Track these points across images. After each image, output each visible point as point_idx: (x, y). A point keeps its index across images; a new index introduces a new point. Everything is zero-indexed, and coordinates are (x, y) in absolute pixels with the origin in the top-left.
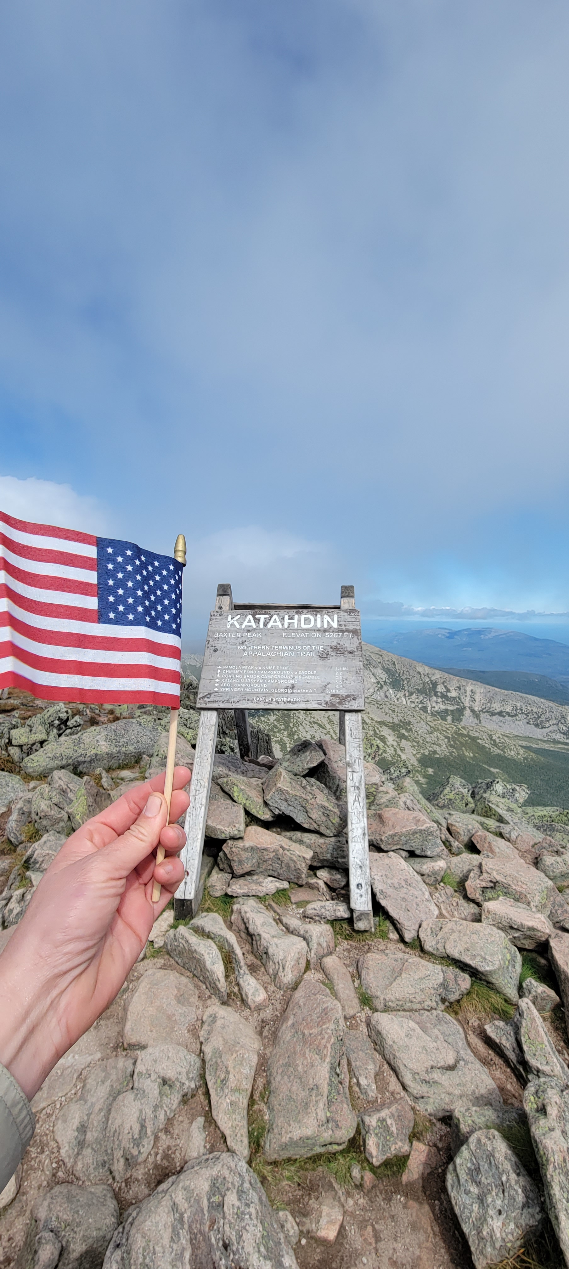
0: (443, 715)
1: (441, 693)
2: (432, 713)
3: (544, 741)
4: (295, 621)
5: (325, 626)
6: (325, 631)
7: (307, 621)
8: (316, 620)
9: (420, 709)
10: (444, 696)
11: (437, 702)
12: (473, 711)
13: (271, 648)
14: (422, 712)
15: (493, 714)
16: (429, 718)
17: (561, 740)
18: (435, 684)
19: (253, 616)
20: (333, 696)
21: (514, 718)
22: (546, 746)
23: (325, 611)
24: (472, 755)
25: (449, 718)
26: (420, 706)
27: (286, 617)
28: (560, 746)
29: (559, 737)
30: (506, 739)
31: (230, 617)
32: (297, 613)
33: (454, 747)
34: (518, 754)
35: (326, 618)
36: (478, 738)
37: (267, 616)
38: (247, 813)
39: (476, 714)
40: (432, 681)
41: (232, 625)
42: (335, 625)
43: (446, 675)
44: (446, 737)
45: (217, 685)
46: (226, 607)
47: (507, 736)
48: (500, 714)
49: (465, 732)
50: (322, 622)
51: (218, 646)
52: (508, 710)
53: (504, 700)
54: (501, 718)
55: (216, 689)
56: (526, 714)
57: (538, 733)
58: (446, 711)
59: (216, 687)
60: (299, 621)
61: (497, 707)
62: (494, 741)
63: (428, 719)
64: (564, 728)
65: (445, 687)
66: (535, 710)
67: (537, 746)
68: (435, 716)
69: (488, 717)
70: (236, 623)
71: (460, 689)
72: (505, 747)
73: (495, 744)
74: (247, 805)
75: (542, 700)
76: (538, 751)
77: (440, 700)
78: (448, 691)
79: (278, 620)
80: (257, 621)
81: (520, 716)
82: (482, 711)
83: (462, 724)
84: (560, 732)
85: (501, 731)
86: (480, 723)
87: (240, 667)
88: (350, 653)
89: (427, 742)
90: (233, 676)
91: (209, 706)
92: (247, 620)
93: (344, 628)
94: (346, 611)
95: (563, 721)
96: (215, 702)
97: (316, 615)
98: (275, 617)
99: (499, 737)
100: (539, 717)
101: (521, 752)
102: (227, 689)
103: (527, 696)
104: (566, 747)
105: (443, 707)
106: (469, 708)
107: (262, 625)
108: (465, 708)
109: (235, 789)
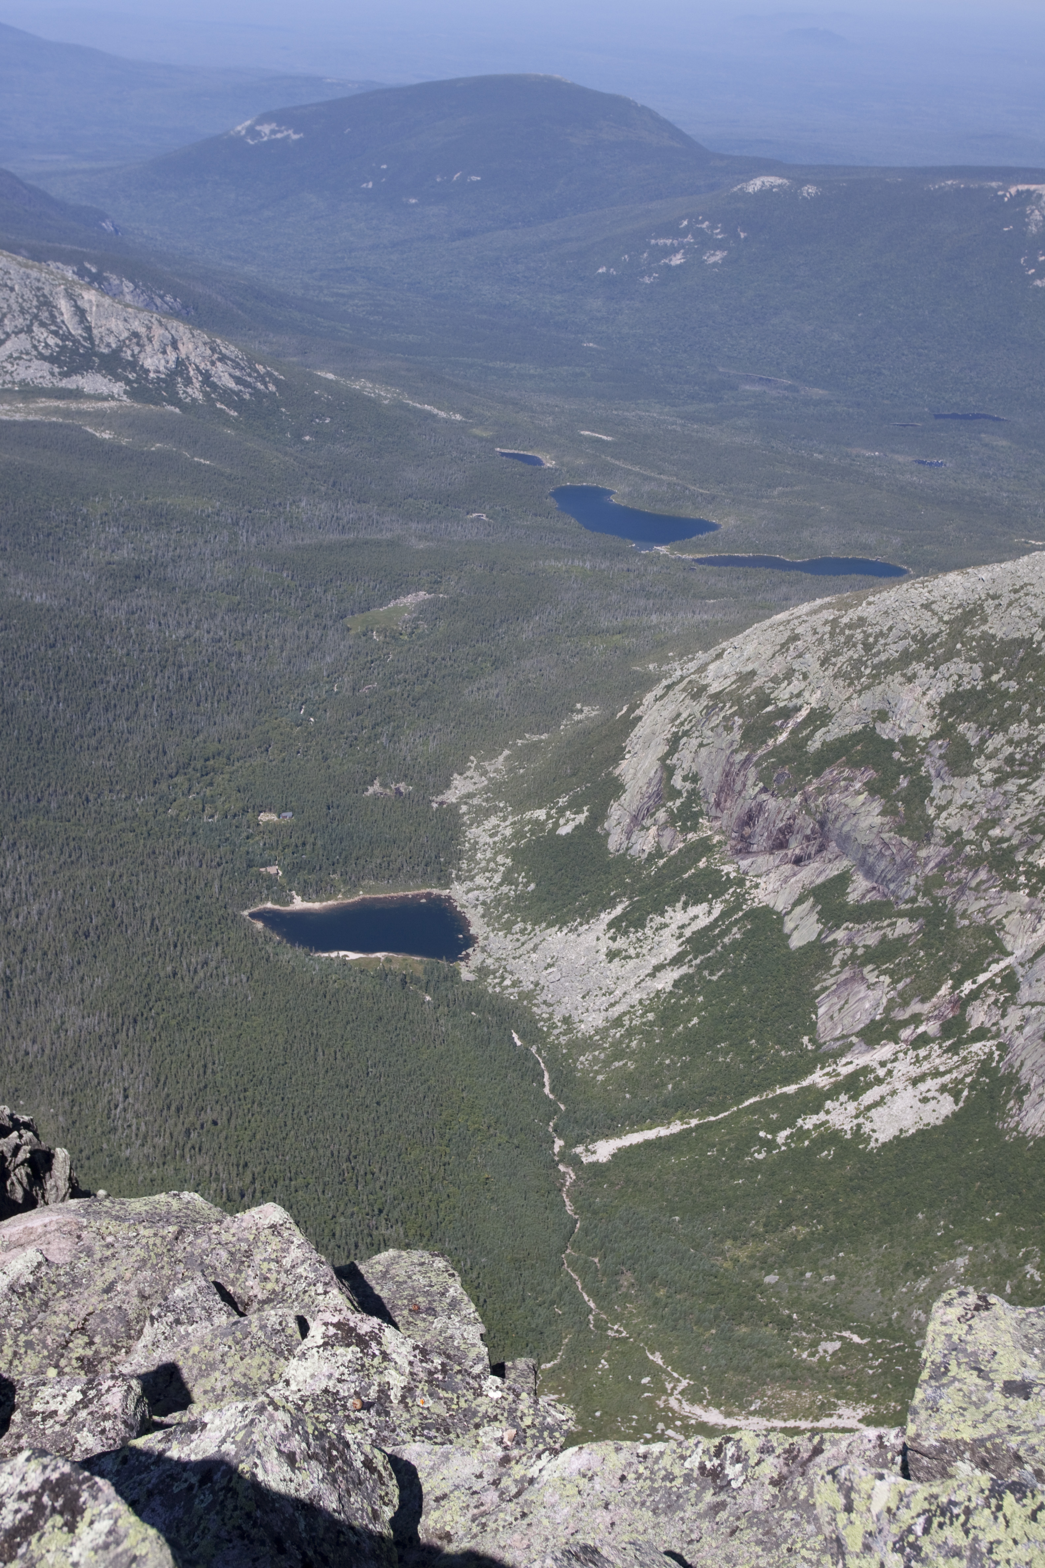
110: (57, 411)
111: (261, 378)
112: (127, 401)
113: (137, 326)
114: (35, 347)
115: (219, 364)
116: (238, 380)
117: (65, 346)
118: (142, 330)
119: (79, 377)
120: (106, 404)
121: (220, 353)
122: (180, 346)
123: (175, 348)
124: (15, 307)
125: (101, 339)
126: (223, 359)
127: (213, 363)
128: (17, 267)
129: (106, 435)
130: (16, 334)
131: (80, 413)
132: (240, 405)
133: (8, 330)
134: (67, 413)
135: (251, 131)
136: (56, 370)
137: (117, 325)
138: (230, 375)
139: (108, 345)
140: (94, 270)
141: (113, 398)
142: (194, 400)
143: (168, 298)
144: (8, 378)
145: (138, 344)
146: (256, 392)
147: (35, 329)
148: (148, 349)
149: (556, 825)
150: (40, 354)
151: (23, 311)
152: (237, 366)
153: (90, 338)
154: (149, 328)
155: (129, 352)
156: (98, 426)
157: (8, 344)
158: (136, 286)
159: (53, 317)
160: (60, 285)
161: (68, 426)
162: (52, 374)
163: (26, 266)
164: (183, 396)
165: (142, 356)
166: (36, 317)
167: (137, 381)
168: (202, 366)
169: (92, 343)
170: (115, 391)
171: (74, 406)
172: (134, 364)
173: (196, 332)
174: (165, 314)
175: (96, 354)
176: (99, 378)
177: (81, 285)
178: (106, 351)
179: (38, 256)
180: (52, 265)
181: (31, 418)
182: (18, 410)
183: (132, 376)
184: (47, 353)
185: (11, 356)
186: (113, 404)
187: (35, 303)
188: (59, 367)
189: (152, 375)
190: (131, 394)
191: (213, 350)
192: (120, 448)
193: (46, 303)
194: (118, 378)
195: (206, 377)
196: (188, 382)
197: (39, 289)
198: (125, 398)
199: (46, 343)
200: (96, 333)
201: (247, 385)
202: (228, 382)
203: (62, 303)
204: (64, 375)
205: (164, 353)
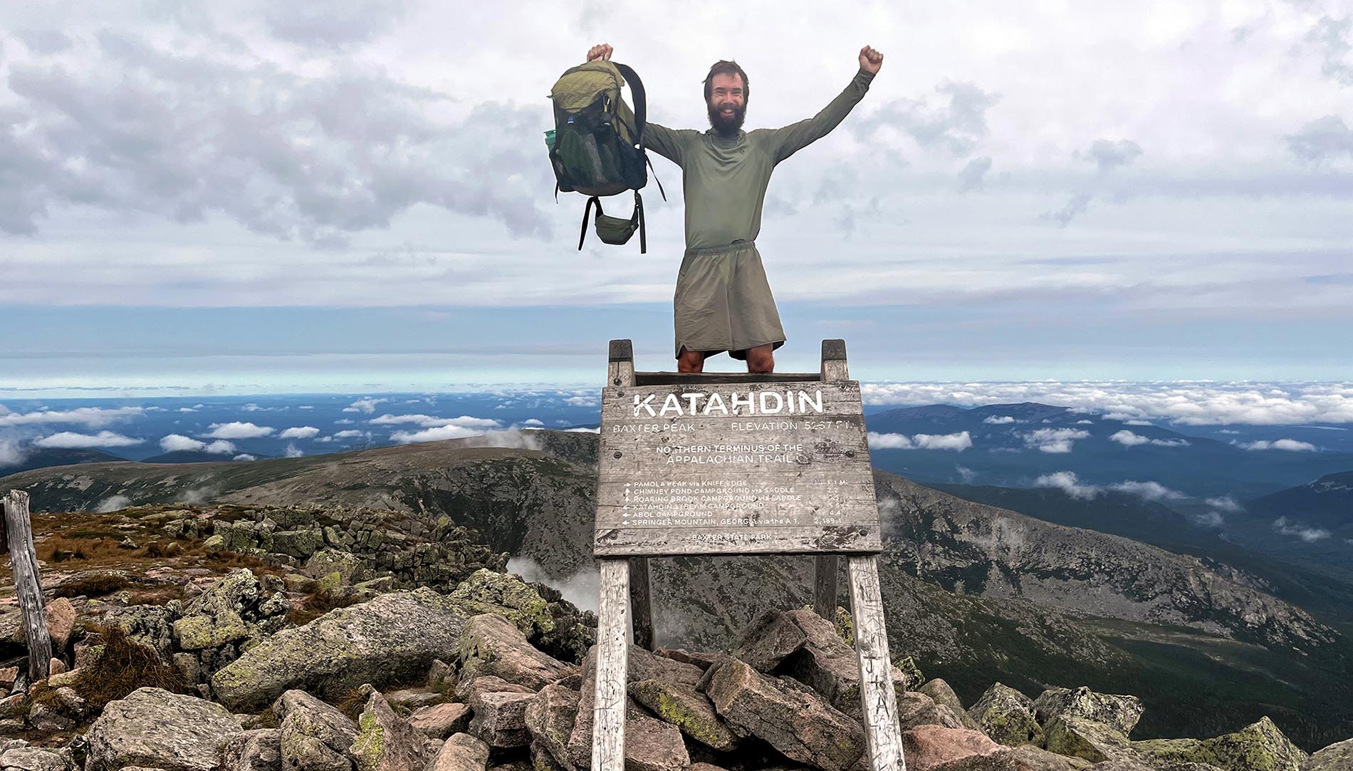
0: (946, 578)
1: (942, 534)
2: (925, 575)
3: (1146, 627)
4: (751, 402)
5: (803, 410)
6: (802, 418)
7: (771, 402)
8: (785, 400)
9: (902, 567)
10: (948, 543)
11: (934, 554)
12: (1004, 568)
13: (713, 449)
14: (904, 574)
15: (1043, 575)
16: (919, 586)
17: (1179, 624)
18: (929, 518)
19: (678, 395)
20: (827, 528)
21: (1085, 582)
22: (1152, 637)
23: (798, 385)
24: (1006, 658)
25: (959, 585)
26: (901, 562)
27: (735, 397)
28: (1178, 635)
29: (1174, 617)
30: (1072, 623)
31: (637, 400)
32: (753, 389)
33: (971, 644)
34: (1097, 654)
35: (803, 396)
36: (1016, 623)
37: (701, 395)
38: (690, 740)
39: (1011, 576)
40: (921, 511)
41: (643, 411)
42: (819, 408)
43: (951, 499)
44: (954, 624)
45: (626, 515)
46: (626, 382)
47: (1074, 619)
48: (1059, 573)
49: (992, 613)
50: (797, 403)
51: (622, 448)
52: (1072, 566)
53: (1064, 546)
54: (1061, 582)
55: (625, 523)
56: (1108, 574)
57: (1135, 611)
58: (952, 570)
59: (625, 519)
60: (757, 401)
61: (1050, 560)
62: (1049, 628)
63: (918, 588)
64: (1184, 599)
65: (949, 522)
66: (1125, 564)
67: (1132, 637)
68: (932, 581)
69: (1036, 580)
70: (648, 408)
71: (978, 527)
72: (1071, 640)
73: (1051, 635)
74: (687, 724)
75: (1138, 544)
76: (1134, 647)
77: (939, 549)
78: (955, 530)
79: (720, 401)
80: (685, 403)
81: (1096, 576)
82: (1021, 568)
83: (985, 596)
84: (1177, 608)
85: (1060, 609)
86: (1020, 592)
87: (663, 484)
88: (849, 455)
89: (918, 635)
90: (652, 499)
91: (616, 551)
92: (667, 402)
93: (834, 412)
94: (835, 384)
95: (1180, 584)
96: (626, 544)
97: (786, 392)
98: (715, 396)
99: (1058, 621)
100: (1134, 579)
101: (1103, 649)
102: (645, 522)
103: (1109, 536)
104: (1189, 637)
105: (946, 563)
106: (997, 562)
107: (693, 411)
108: (989, 563)
109: (662, 697)
110: (1186, 641)
111: (1326, 634)
112: (1232, 640)
113: (1239, 594)
114: (1174, 602)
115: (1295, 623)
116: (1308, 634)
117: (1192, 603)
118: (1243, 598)
119: (1200, 623)
120: (1218, 640)
121: (1296, 615)
122: (1268, 608)
123: (1266, 610)
124: (1161, 578)
125: (1215, 601)
126: (1298, 619)
127: (1291, 621)
128: (1164, 556)
129: (1218, 659)
130: (1162, 593)
131: (1202, 644)
132: (1309, 648)
133: (1157, 591)
134: (1193, 642)
135: (1317, 485)
136: (1187, 617)
137: (1226, 594)
138: (1303, 630)
139: (1221, 605)
140: (1212, 561)
141: (1223, 636)
142: (1278, 643)
143: (1260, 580)
144: (1156, 618)
145: (1240, 606)
146: (1322, 642)
147: (1174, 592)
148: (1247, 609)
150: (1176, 605)
151: (1166, 581)
152: (1307, 624)
153: (1209, 600)
154: (1247, 596)
155: (1234, 610)
156: (1212, 652)
157: (1157, 599)
158: (1240, 572)
159: (1185, 586)
160: (1190, 568)
161: (1193, 650)
162: (1184, 618)
163: (1170, 556)
164: (1270, 640)
165: (1243, 613)
166: (1174, 585)
167: (1239, 628)
168: (1284, 622)
169: (1210, 604)
170: (1224, 632)
171: (1197, 639)
172: (1237, 617)
173: (1279, 602)
174: (1258, 589)
175: (1211, 609)
176: (1214, 624)
177: (1204, 569)
178: (1218, 608)
179: (1178, 551)
180: (1186, 557)
181: (1169, 642)
182: (1161, 638)
183: (1236, 625)
184: (1181, 606)
185: (1158, 606)
186: (1223, 640)
187: (1174, 577)
188: (1188, 615)
189: (1249, 625)
190: (1235, 635)
191: (1291, 614)
192: (1227, 667)
193: (1182, 577)
194: (1226, 625)
195: (1287, 629)
196: (1274, 632)
197: (1177, 569)
198: (1230, 637)
199: (1180, 601)
200: (1213, 597)
201: (1316, 637)
202: (1301, 633)
203: (1191, 579)
204: (1191, 620)
205: (1258, 612)
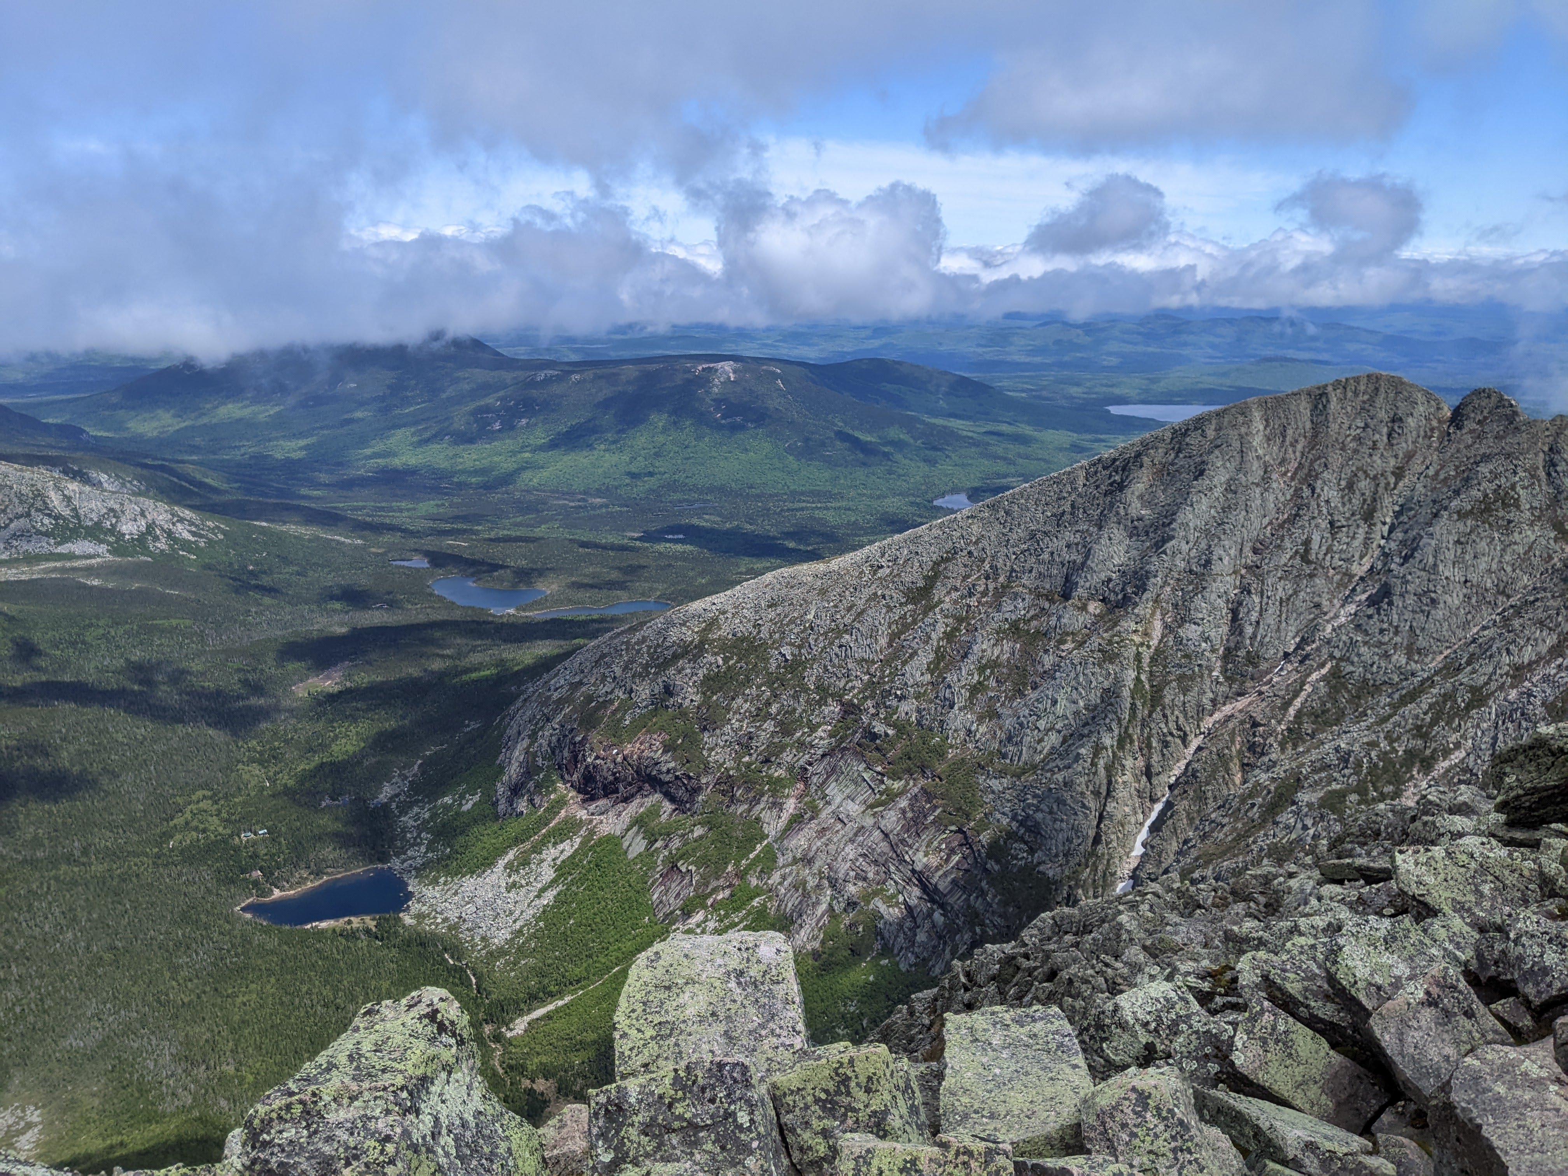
22: (12, 574)
28: (44, 565)
29: (36, 544)
64: (46, 521)
95: (39, 504)
104: (58, 565)
110: (55, 570)
111: (211, 531)
112: (111, 558)
113: (111, 504)
114: (34, 527)
115: (178, 525)
116: (194, 534)
117: (57, 524)
118: (117, 507)
119: (69, 545)
120: (93, 561)
121: (179, 516)
122: (147, 513)
123: (145, 517)
124: (14, 499)
125: (85, 516)
126: (181, 520)
127: (174, 524)
128: (13, 472)
129: (96, 582)
130: (18, 518)
131: (74, 569)
132: (196, 550)
133: (11, 516)
134: (63, 570)
136: (52, 541)
137: (97, 505)
138: (188, 531)
139: (91, 519)
140: (76, 468)
141: (98, 556)
142: (162, 551)
143: (135, 482)
144: (14, 550)
145: (114, 516)
146: (210, 542)
147: (32, 513)
148: (123, 519)
149: (461, 805)
150: (38, 531)
151: (21, 502)
152: (191, 523)
153: (77, 516)
154: (122, 504)
155: (108, 523)
156: (88, 577)
157: (12, 526)
158: (110, 476)
159: (44, 502)
160: (49, 481)
161: (64, 579)
162: (48, 543)
163: (21, 470)
164: (153, 549)
165: (119, 524)
166: (32, 505)
167: (116, 542)
168: (166, 527)
169: (79, 519)
170: (100, 551)
171: (68, 565)
172: (112, 531)
173: (159, 504)
174: (134, 494)
175: (83, 527)
176: (87, 543)
177: (66, 480)
178: (90, 524)
179: (31, 463)
180: (42, 468)
181: (34, 577)
182: (23, 573)
183: (112, 539)
184: (43, 529)
185: (15, 535)
186: (99, 560)
187: (31, 495)
188: (54, 539)
189: (127, 537)
190: (114, 552)
191: (173, 515)
192: (108, 590)
193: (40, 495)
194: (101, 542)
195: (170, 534)
196: (156, 539)
197: (32, 485)
198: (107, 555)
199: (42, 523)
200: (81, 512)
201: (201, 536)
202: (186, 535)
203: (52, 494)
204: (59, 544)
205: (135, 520)
